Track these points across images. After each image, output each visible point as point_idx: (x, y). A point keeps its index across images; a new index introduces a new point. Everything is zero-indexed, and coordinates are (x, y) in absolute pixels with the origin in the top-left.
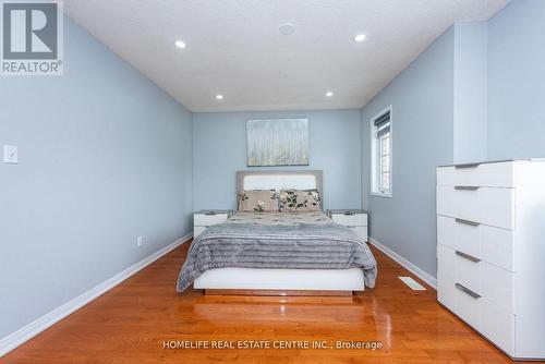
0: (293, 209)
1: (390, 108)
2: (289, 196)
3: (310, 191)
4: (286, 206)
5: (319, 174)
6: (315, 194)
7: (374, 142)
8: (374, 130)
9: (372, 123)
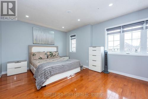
0: (52, 57)
1: (76, 34)
2: (50, 53)
3: (56, 52)
4: (50, 57)
5: (57, 47)
6: (57, 53)
7: (70, 40)
8: (70, 38)
9: (70, 36)
